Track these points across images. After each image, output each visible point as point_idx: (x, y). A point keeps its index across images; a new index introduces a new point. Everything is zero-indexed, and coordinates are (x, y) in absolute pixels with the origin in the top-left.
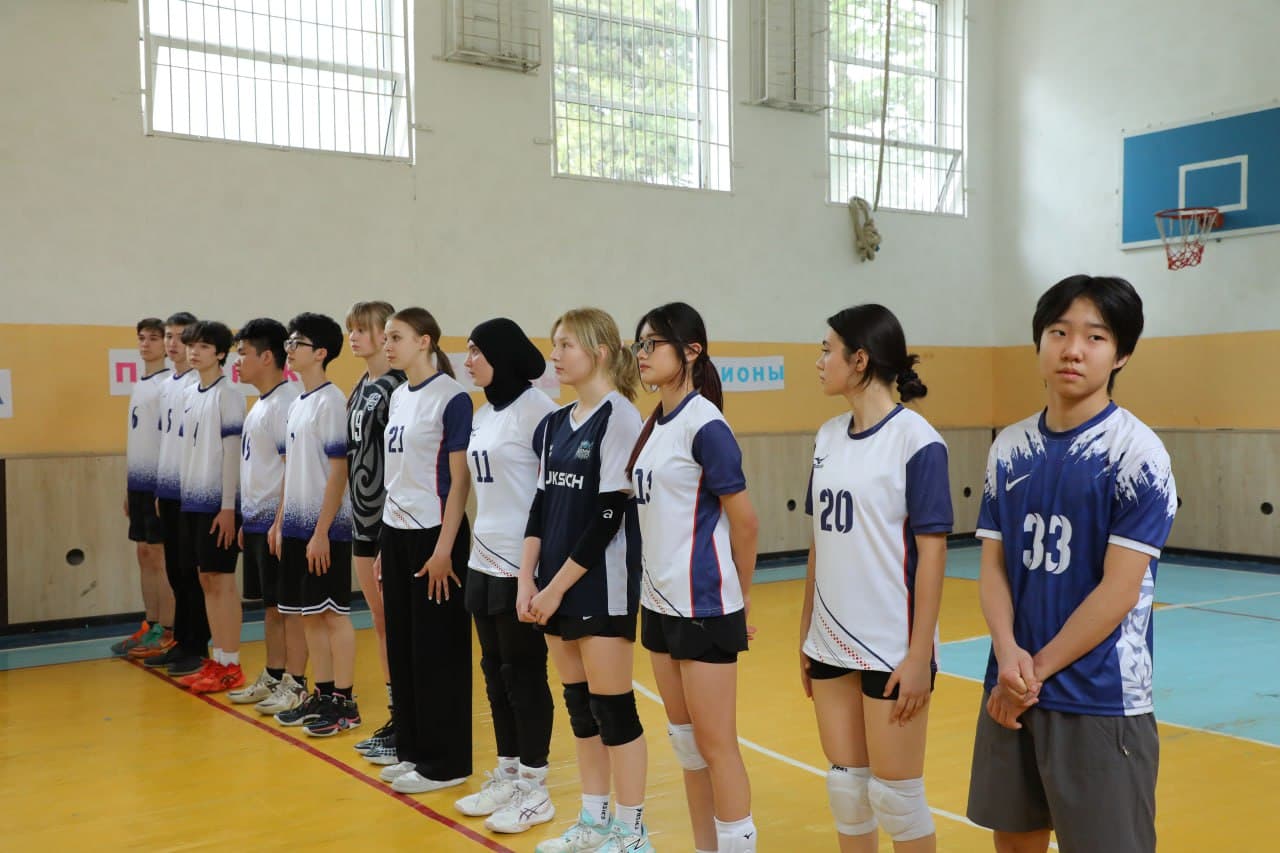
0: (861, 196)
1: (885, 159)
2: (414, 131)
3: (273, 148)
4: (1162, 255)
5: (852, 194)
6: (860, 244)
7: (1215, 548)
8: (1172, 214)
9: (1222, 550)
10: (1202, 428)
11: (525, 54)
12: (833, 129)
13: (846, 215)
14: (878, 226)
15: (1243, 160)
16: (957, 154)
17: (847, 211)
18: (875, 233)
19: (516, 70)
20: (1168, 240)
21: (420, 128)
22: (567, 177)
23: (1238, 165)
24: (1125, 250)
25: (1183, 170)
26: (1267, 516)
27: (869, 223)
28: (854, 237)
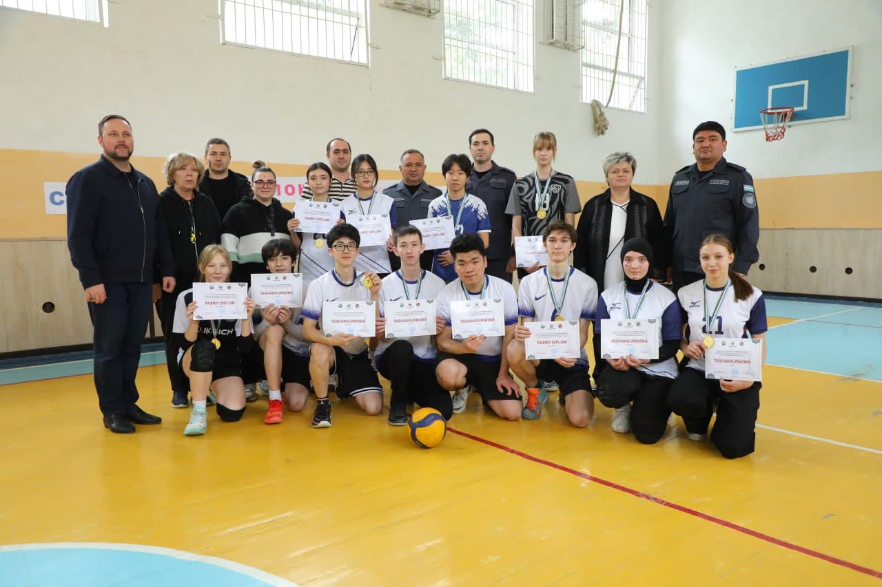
0: (596, 99)
1: (616, 81)
2: (369, 48)
3: (292, 55)
4: (763, 134)
5: (592, 99)
6: (597, 125)
7: (783, 291)
8: (765, 112)
9: (787, 292)
10: (776, 227)
11: (429, 5)
12: (584, 61)
13: (589, 109)
14: (606, 115)
15: (806, 83)
16: (642, 79)
17: (590, 107)
18: (605, 119)
19: (424, 15)
20: (766, 126)
21: (373, 46)
22: (450, 79)
23: (803, 85)
24: (736, 132)
25: (771, 88)
26: (813, 274)
27: (602, 114)
28: (593, 122)
